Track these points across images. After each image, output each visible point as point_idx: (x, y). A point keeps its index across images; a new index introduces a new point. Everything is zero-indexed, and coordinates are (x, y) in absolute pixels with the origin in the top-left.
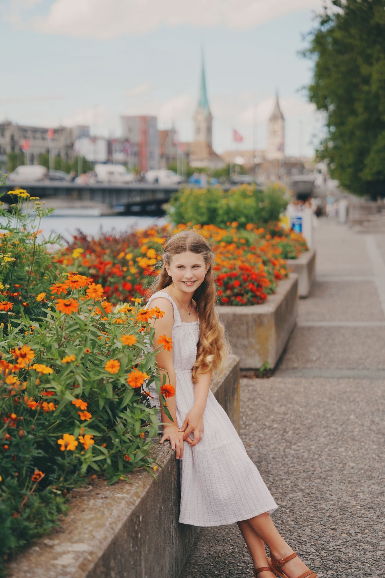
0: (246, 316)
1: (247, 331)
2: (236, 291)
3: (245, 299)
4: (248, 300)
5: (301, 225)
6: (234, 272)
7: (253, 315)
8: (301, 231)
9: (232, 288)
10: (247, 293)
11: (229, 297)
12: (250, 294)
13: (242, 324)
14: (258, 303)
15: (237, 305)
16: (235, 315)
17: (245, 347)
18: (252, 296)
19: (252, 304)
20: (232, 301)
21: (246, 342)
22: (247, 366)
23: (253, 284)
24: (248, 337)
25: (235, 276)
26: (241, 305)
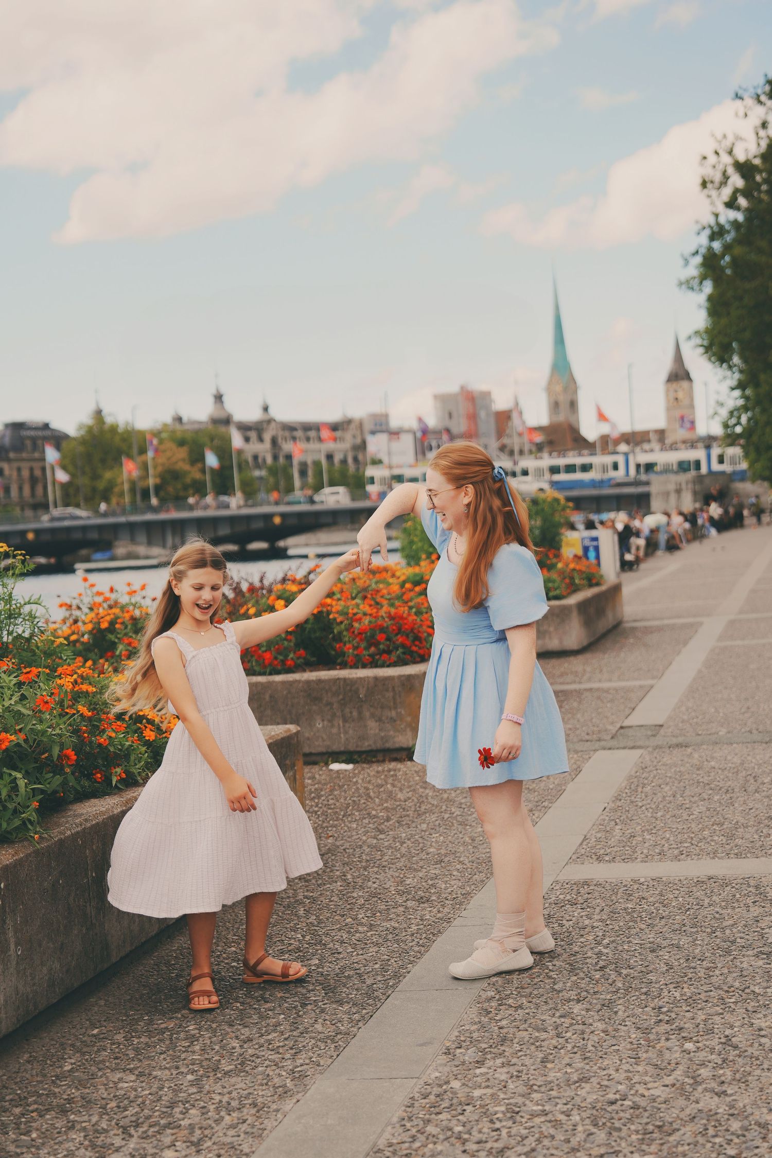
0: (390, 678)
1: (394, 698)
2: (381, 647)
3: (394, 657)
4: (399, 657)
5: (597, 549)
6: (380, 621)
7: (400, 677)
8: (598, 557)
9: (376, 644)
10: (397, 649)
11: (372, 656)
12: (400, 650)
13: (387, 690)
14: (415, 662)
15: (382, 666)
16: (376, 679)
17: (393, 720)
18: (404, 653)
19: (405, 663)
20: (378, 660)
21: (393, 714)
22: (397, 746)
23: (407, 636)
24: (395, 708)
25: (382, 629)
26: (388, 666)
